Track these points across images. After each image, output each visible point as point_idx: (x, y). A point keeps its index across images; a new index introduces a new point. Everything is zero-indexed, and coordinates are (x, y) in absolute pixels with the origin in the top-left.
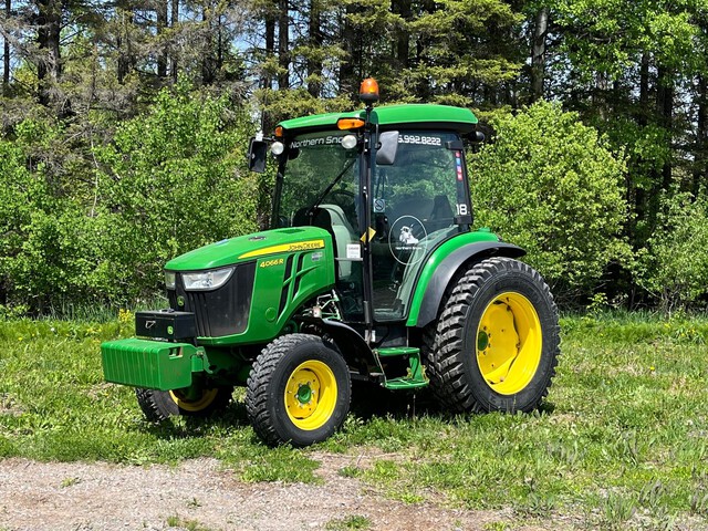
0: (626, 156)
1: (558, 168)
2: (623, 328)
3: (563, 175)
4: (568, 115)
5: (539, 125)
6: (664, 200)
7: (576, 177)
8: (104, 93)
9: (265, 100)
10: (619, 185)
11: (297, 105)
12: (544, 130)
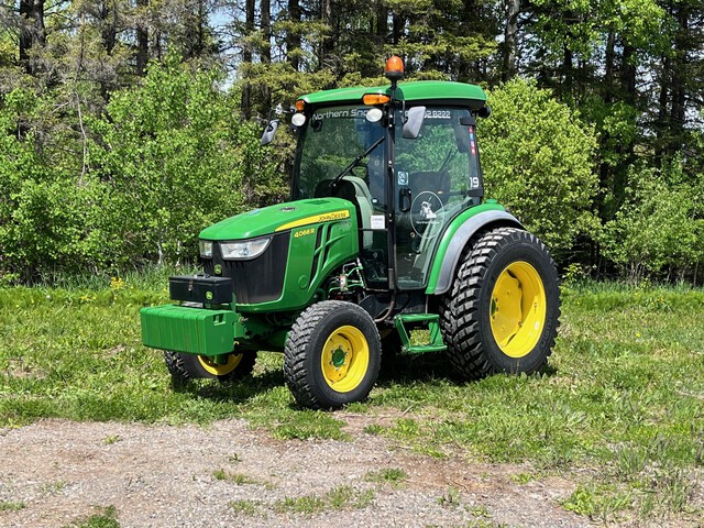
0: (596, 133)
1: (534, 143)
2: (596, 297)
3: (538, 151)
4: (542, 93)
5: (515, 102)
6: (632, 175)
7: (550, 153)
8: (91, 64)
9: (250, 73)
10: (589, 160)
11: (282, 78)
12: (521, 107)
